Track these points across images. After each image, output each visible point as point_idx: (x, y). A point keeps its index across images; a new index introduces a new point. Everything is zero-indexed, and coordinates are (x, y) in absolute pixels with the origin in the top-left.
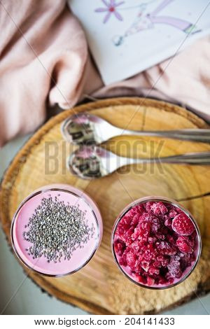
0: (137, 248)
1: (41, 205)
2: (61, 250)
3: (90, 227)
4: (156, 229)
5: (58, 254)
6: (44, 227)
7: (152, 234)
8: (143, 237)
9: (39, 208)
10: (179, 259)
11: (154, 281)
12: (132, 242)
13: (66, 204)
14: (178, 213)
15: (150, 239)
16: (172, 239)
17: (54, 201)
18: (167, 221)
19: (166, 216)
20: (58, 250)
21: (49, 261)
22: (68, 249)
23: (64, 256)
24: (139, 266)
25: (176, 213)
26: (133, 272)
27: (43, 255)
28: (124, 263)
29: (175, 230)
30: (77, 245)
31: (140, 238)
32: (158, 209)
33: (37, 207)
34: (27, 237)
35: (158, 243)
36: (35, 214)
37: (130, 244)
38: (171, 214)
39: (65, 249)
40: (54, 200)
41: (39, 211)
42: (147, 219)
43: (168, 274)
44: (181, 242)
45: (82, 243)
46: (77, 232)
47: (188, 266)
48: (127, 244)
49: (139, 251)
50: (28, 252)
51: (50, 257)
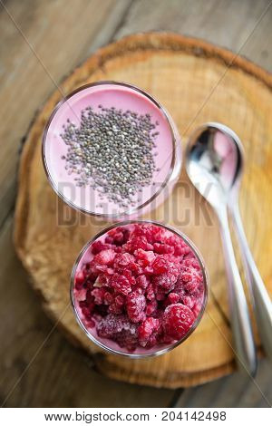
1: (138, 117)
4: (161, 283)
5: (79, 167)
9: (135, 115)
10: (126, 328)
11: (84, 298)
13: (152, 152)
17: (151, 134)
19: (183, 292)
20: (84, 165)
21: (64, 157)
22: (90, 179)
24: (99, 272)
26: (88, 265)
27: (69, 146)
28: (97, 249)
29: (167, 311)
30: (101, 189)
34: (86, 115)
37: (127, 251)
40: (153, 131)
43: (99, 318)
44: (152, 324)
46: (119, 186)
47: (119, 343)
50: (67, 124)
51: (70, 158)
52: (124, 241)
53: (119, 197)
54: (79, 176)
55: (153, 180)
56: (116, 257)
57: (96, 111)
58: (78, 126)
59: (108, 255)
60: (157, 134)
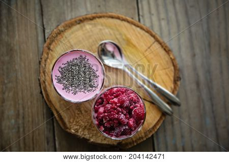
1: (78, 59)
3: (96, 85)
4: (125, 106)
6: (73, 70)
9: (76, 59)
10: (124, 128)
11: (103, 129)
12: (108, 103)
13: (91, 66)
19: (134, 104)
20: (72, 87)
21: (63, 89)
22: (77, 90)
24: (103, 117)
26: (97, 117)
27: (62, 84)
28: (96, 111)
29: (133, 113)
30: (83, 90)
33: (76, 57)
34: (60, 70)
37: (106, 104)
40: (86, 60)
43: (113, 131)
44: (131, 121)
51: (65, 88)
52: (103, 101)
53: (91, 89)
54: (73, 92)
55: (97, 75)
56: (105, 108)
57: (63, 66)
58: (60, 76)
59: (101, 110)
60: (88, 60)
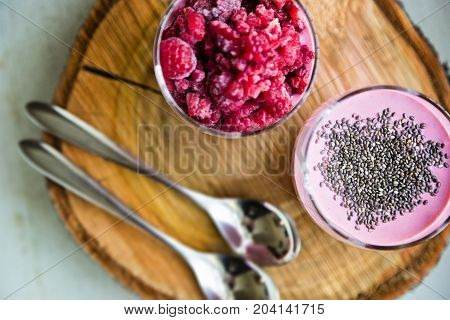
0: (270, 65)
1: (380, 221)
2: (391, 131)
3: (323, 140)
5: (400, 128)
6: (396, 183)
7: (235, 74)
8: (250, 77)
12: (272, 79)
13: (339, 198)
14: (174, 81)
15: (242, 67)
16: (207, 47)
17: (355, 214)
18: (198, 80)
19: (196, 88)
20: (396, 134)
21: (422, 126)
22: (379, 125)
23: (393, 119)
24: (284, 35)
25: (177, 84)
26: (299, 31)
27: (425, 141)
28: (305, 52)
30: (361, 125)
31: (256, 78)
32: (201, 107)
34: (433, 184)
35: (233, 53)
36: (398, 212)
38: (185, 87)
39: (384, 130)
40: (355, 217)
41: (388, 214)
42: (227, 102)
45: (351, 123)
46: (349, 145)
48: (282, 79)
49: (270, 58)
50: (445, 160)
51: (415, 131)
53: (337, 130)
55: (318, 172)
60: (349, 219)
